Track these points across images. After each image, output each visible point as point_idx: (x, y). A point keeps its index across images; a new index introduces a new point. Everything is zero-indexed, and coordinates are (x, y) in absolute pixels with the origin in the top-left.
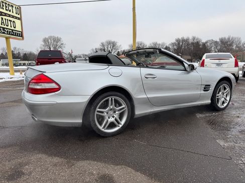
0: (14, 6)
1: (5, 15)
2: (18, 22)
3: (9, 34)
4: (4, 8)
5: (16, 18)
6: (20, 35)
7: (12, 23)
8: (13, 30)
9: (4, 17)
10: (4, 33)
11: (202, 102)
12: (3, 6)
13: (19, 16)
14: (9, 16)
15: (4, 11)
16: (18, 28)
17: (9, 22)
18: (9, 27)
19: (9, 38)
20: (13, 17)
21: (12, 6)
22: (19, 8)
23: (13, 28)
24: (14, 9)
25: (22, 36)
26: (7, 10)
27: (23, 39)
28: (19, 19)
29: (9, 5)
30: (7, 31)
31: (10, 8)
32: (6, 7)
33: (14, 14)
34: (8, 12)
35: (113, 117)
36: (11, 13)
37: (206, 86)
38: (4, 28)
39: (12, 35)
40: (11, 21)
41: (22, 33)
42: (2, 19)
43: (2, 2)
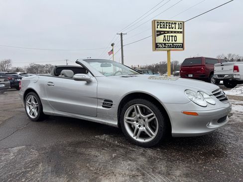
0: (177, 23)
1: (168, 32)
2: (179, 36)
3: (170, 47)
4: (168, 27)
5: (178, 32)
6: (182, 46)
7: (173, 38)
8: (173, 44)
9: (166, 35)
10: (165, 47)
11: (103, 121)
12: (167, 25)
13: (182, 30)
14: (172, 32)
15: (168, 30)
16: (179, 40)
17: (171, 38)
18: (170, 42)
19: (170, 50)
20: (175, 32)
21: (175, 23)
22: (182, 24)
23: (174, 42)
24: (177, 26)
26: (169, 28)
27: (183, 49)
28: (181, 32)
29: (172, 23)
30: (168, 46)
31: (173, 26)
32: (169, 25)
33: (177, 30)
34: (171, 30)
36: (174, 30)
37: (105, 100)
38: (165, 44)
39: (172, 47)
40: (172, 36)
41: (183, 44)
42: (165, 36)
43: (167, 23)
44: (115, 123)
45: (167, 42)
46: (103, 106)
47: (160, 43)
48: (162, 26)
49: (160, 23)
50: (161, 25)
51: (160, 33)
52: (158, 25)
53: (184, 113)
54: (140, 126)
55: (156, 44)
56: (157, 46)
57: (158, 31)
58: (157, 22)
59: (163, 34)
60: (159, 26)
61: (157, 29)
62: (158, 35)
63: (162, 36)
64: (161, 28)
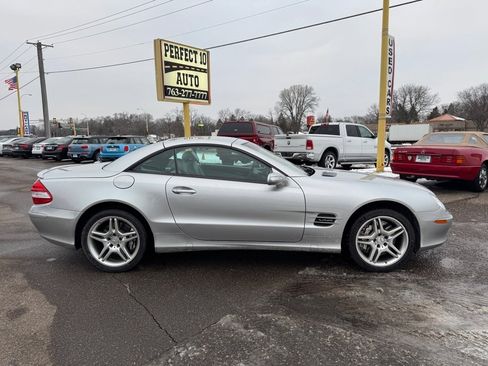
0: (199, 52)
1: (184, 67)
2: (203, 77)
3: (188, 97)
4: (183, 57)
5: (201, 70)
6: (206, 97)
7: (193, 79)
8: (193, 90)
9: (182, 72)
10: (180, 96)
12: (182, 54)
13: (205, 67)
14: (190, 68)
15: (183, 62)
16: (203, 86)
17: (189, 79)
18: (189, 86)
19: (188, 102)
20: (196, 69)
21: (196, 53)
22: (206, 55)
23: (194, 87)
24: (198, 56)
25: (208, 98)
26: (186, 60)
27: (209, 103)
28: (205, 71)
29: (191, 51)
30: (186, 93)
31: (193, 56)
32: (186, 55)
33: (199, 65)
34: (189, 63)
35: (118, 246)
36: (193, 64)
37: (321, 215)
38: (180, 89)
39: (192, 97)
40: (191, 76)
41: (208, 92)
42: (179, 74)
43: (181, 49)
44: (338, 247)
45: (183, 86)
46: (315, 224)
47: (172, 87)
48: (174, 54)
49: (170, 47)
50: (172, 52)
51: (170, 67)
52: (166, 51)
53: (436, 221)
54: (378, 246)
55: (165, 87)
56: (166, 92)
57: (167, 63)
58: (166, 45)
59: (175, 69)
60: (168, 53)
61: (165, 59)
62: (167, 71)
63: (174, 74)
64: (172, 57)
